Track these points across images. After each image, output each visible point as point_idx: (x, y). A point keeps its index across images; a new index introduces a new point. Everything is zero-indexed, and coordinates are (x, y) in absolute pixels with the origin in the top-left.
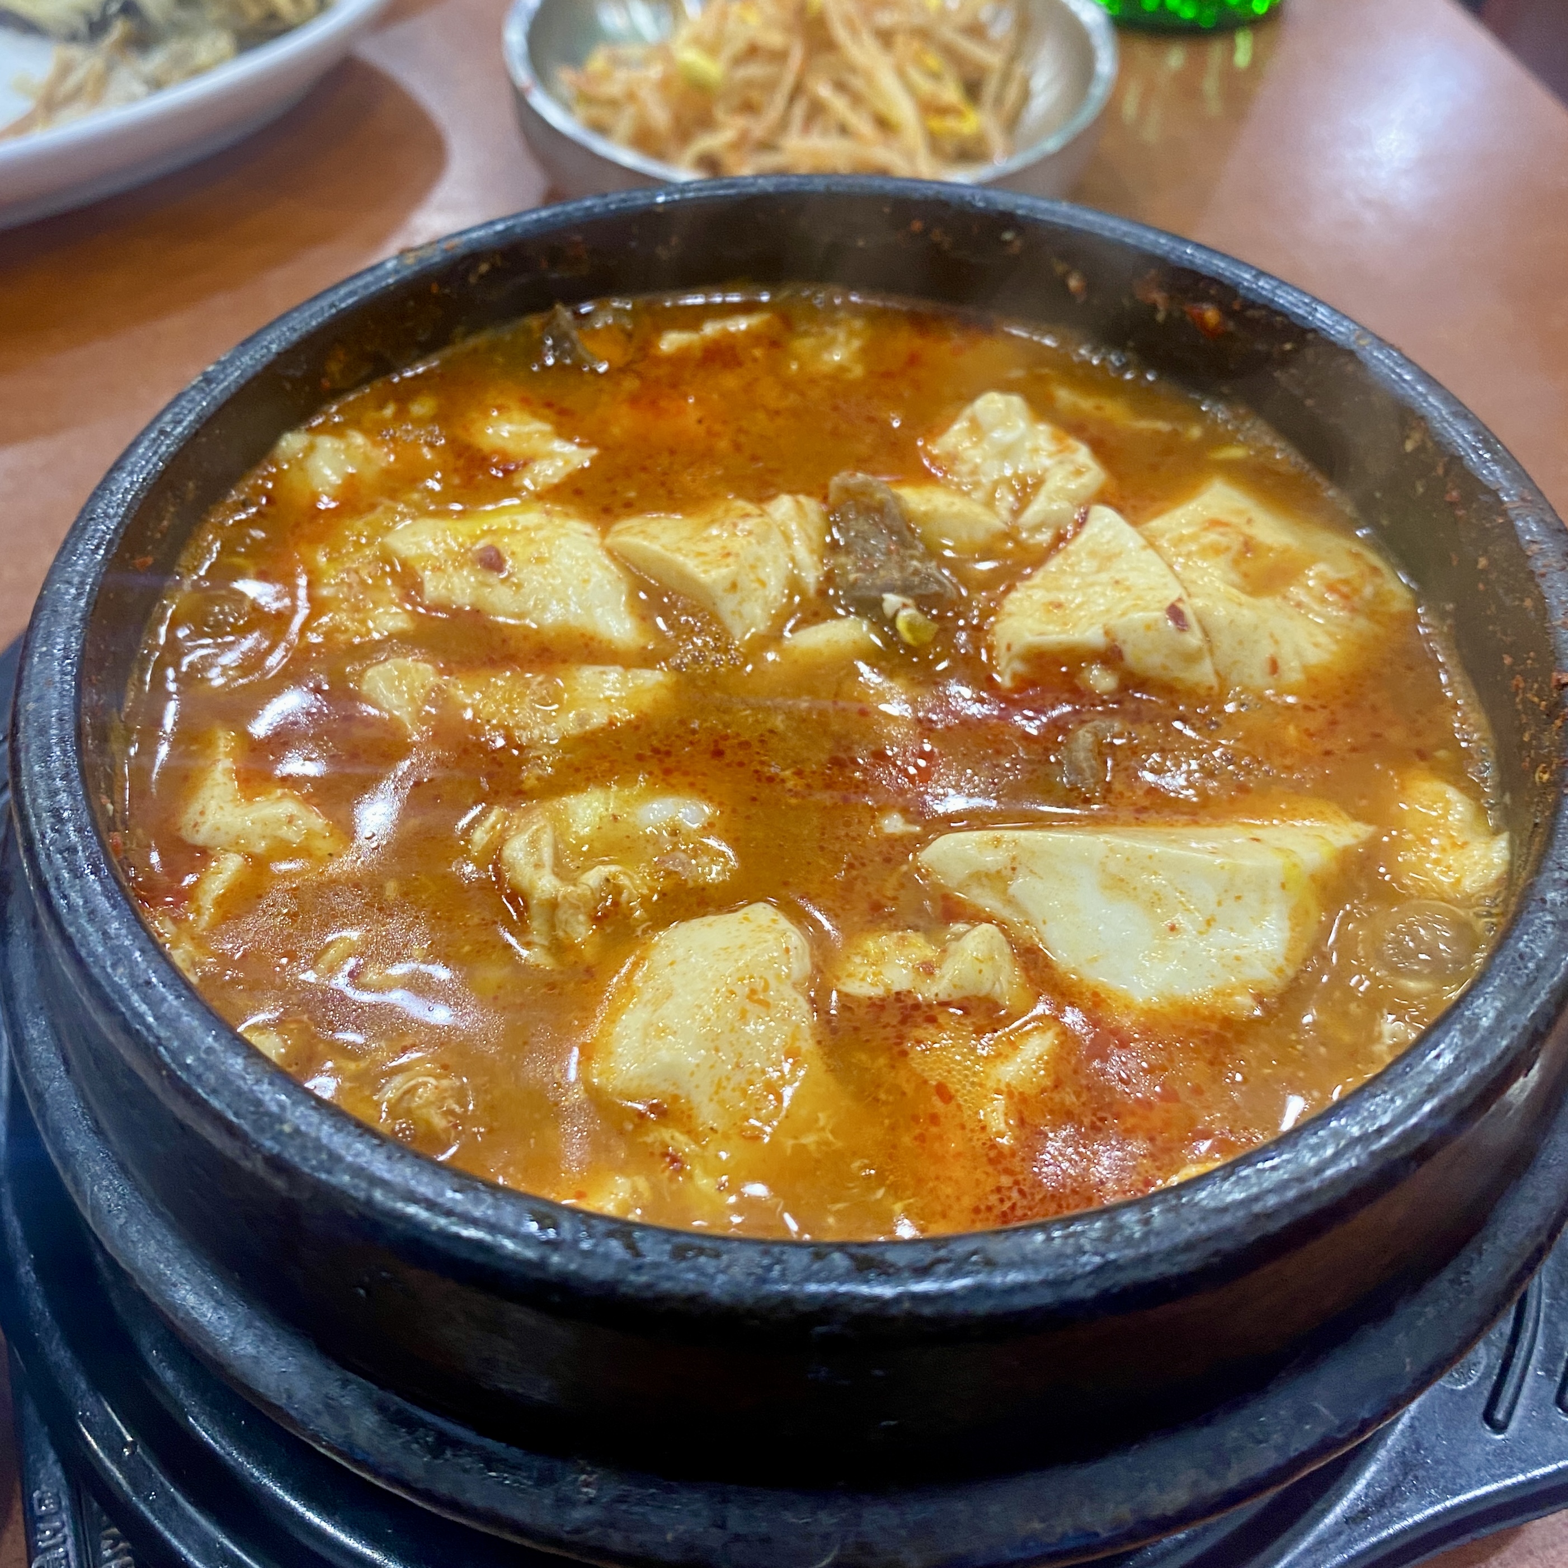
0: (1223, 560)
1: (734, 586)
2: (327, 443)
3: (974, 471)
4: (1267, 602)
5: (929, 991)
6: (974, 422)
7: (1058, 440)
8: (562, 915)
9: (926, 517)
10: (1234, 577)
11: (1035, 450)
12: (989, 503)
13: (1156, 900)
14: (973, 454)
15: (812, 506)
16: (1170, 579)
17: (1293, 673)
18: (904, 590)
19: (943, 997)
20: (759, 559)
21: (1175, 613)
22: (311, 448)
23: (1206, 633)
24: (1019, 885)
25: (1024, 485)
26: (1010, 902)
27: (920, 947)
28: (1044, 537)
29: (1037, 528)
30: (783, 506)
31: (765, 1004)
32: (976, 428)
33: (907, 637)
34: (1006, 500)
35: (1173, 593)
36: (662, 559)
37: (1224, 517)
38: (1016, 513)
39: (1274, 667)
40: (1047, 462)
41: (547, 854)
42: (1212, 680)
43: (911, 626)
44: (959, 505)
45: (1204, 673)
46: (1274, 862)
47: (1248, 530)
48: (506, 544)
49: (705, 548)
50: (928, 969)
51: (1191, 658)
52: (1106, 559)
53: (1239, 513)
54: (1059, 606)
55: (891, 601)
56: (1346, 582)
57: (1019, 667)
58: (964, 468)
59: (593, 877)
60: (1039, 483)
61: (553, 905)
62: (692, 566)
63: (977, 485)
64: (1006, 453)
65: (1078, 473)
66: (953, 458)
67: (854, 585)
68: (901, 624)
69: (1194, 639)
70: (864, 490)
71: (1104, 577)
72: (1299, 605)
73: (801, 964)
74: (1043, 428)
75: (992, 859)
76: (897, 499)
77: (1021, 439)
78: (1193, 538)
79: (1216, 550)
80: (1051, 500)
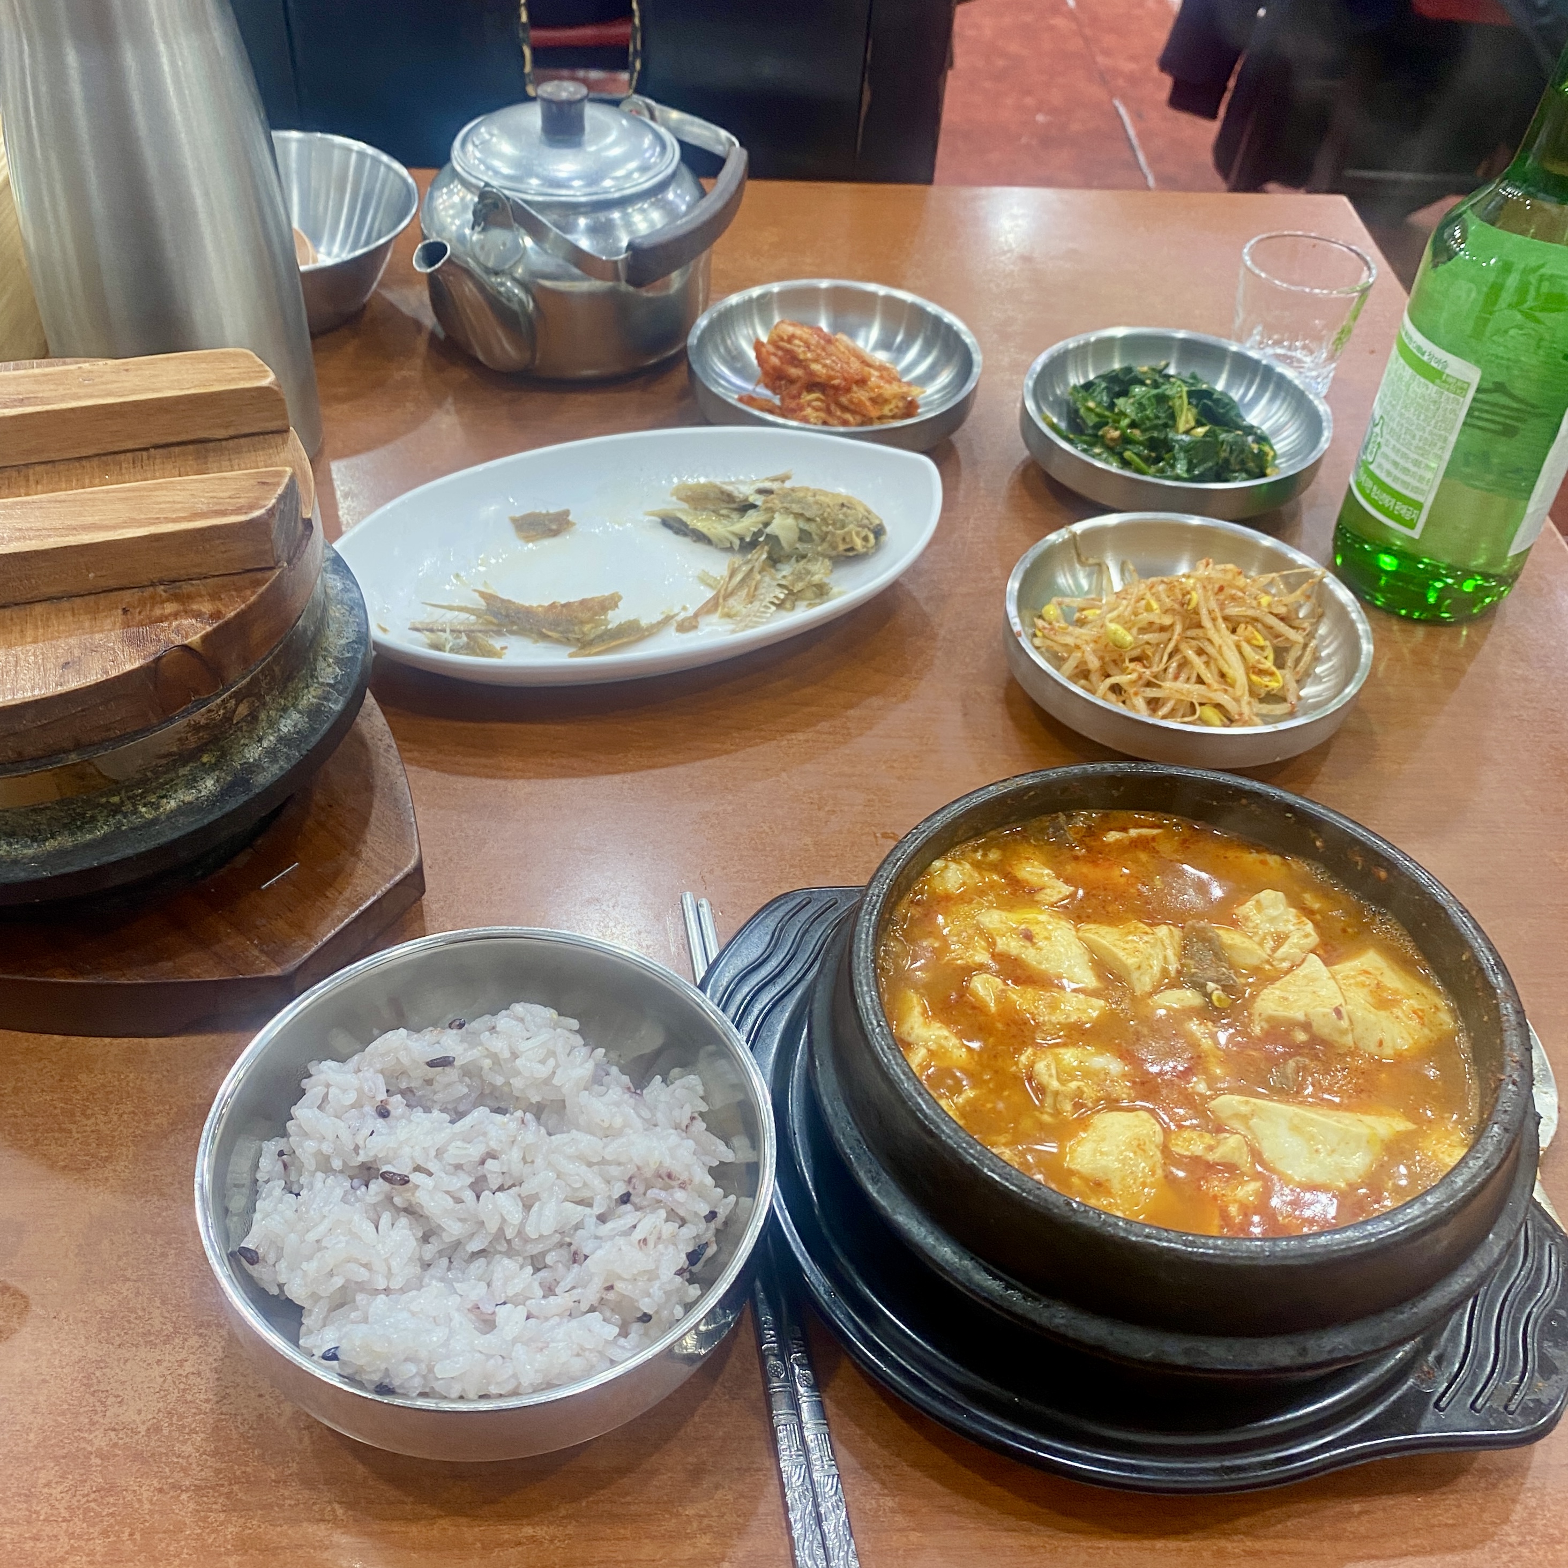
0: (1366, 990)
1: (1139, 967)
2: (953, 866)
3: (1256, 926)
4: (1382, 1013)
5: (1211, 1157)
6: (1258, 902)
7: (1299, 918)
8: (1060, 1098)
9: (1231, 947)
10: (1370, 999)
11: (1288, 921)
12: (1261, 944)
13: (1312, 1137)
14: (1257, 918)
15: (1177, 932)
16: (1339, 995)
17: (1388, 1050)
18: (1216, 981)
19: (1217, 1160)
20: (1151, 955)
21: (1338, 1012)
22: (946, 867)
23: (1351, 1021)
24: (1254, 1121)
25: (1279, 937)
26: (1249, 1128)
27: (1208, 1139)
28: (1286, 965)
29: (1283, 960)
30: (1163, 931)
31: (1143, 1150)
32: (1259, 906)
33: (1216, 1004)
34: (1270, 944)
35: (1339, 1001)
36: (1106, 948)
37: (1370, 969)
38: (1274, 950)
39: (1381, 1043)
40: (1292, 928)
41: (1054, 1072)
42: (1351, 1044)
43: (1219, 999)
44: (1248, 944)
45: (1349, 1040)
46: (1364, 1131)
47: (1380, 978)
48: (1035, 929)
49: (1127, 946)
50: (1210, 1148)
51: (1343, 1032)
52: (1311, 980)
53: (1377, 969)
54: (1286, 999)
55: (1211, 986)
56: (1422, 1011)
57: (1265, 1026)
58: (1250, 925)
59: (1073, 1085)
60: (1287, 937)
61: (1056, 1094)
62: (1121, 954)
63: (1256, 933)
64: (1272, 920)
65: (1307, 936)
66: (1247, 918)
67: (1193, 975)
68: (1214, 998)
69: (1344, 1024)
70: (1203, 929)
71: (1310, 988)
72: (1397, 1017)
73: (1159, 1138)
74: (1293, 910)
75: (1244, 1109)
76: (1218, 936)
77: (1281, 915)
78: (1354, 977)
79: (1363, 985)
80: (1291, 948)
